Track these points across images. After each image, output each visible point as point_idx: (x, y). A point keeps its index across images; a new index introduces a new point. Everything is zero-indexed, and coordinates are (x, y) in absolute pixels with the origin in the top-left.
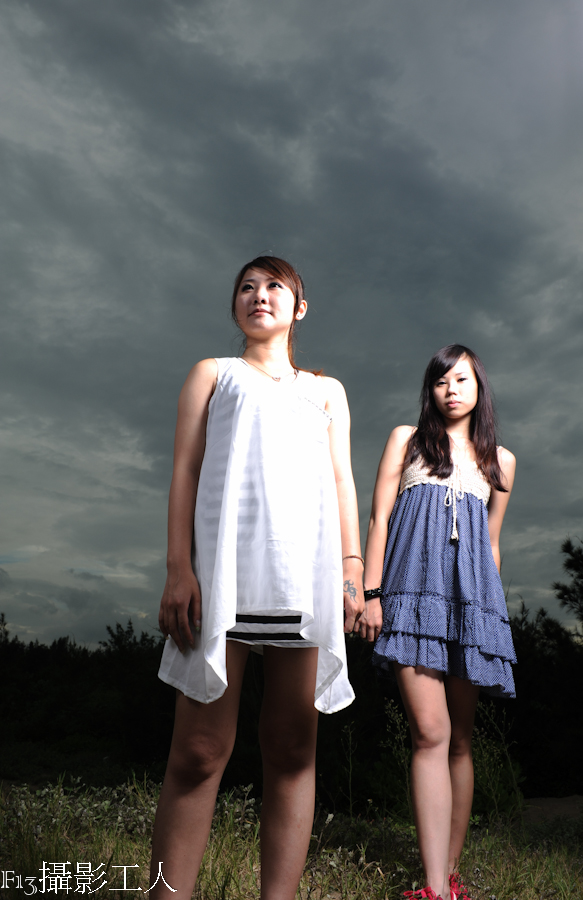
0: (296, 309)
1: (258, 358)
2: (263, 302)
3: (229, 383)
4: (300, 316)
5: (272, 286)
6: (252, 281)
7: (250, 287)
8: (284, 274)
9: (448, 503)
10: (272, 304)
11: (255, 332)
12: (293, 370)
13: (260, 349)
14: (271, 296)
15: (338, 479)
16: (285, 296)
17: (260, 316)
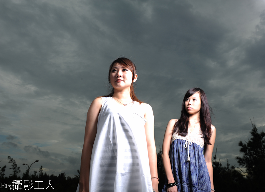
0: (133, 78)
1: (118, 97)
2: (120, 76)
3: (106, 108)
4: (135, 80)
5: (124, 70)
6: (116, 68)
7: (115, 70)
8: (128, 65)
9: (186, 146)
10: (124, 77)
11: (117, 88)
12: (132, 101)
13: (119, 94)
14: (123, 74)
15: (148, 145)
16: (129, 74)
17: (119, 82)
